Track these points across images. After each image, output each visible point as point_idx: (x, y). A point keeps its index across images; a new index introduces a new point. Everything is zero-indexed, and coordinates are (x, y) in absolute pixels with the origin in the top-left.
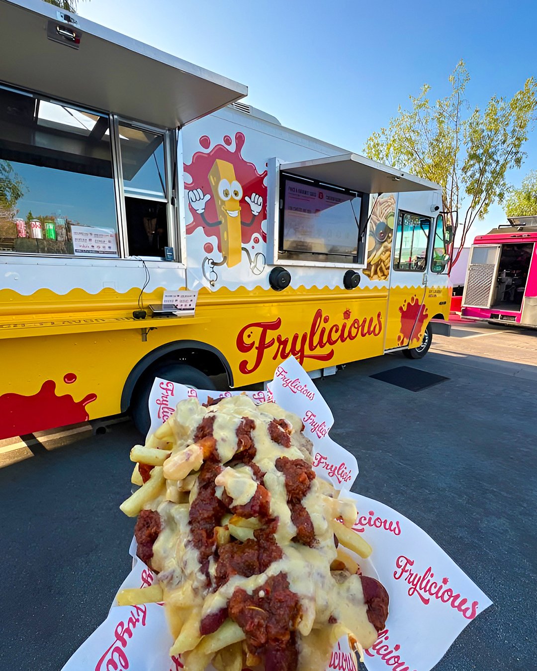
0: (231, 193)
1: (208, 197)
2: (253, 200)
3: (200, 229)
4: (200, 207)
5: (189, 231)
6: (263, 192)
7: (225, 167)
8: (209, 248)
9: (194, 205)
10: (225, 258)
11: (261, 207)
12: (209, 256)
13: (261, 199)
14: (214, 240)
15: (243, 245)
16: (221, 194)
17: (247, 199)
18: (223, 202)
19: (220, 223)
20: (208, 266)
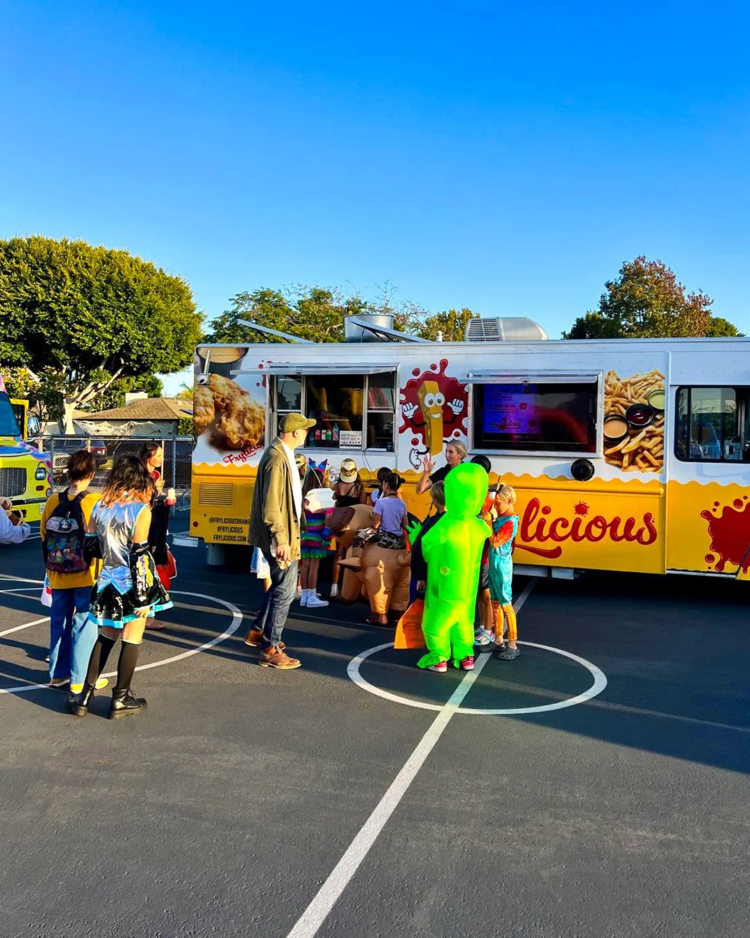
0: (435, 401)
1: (417, 407)
2: (454, 404)
3: (409, 430)
4: (410, 414)
5: (402, 430)
6: (464, 397)
7: (431, 385)
8: (415, 442)
9: (406, 414)
10: (428, 450)
11: (461, 409)
12: (415, 447)
13: (462, 402)
14: (419, 436)
15: (444, 439)
16: (427, 404)
17: (449, 404)
18: (428, 409)
19: (425, 423)
20: (414, 455)
